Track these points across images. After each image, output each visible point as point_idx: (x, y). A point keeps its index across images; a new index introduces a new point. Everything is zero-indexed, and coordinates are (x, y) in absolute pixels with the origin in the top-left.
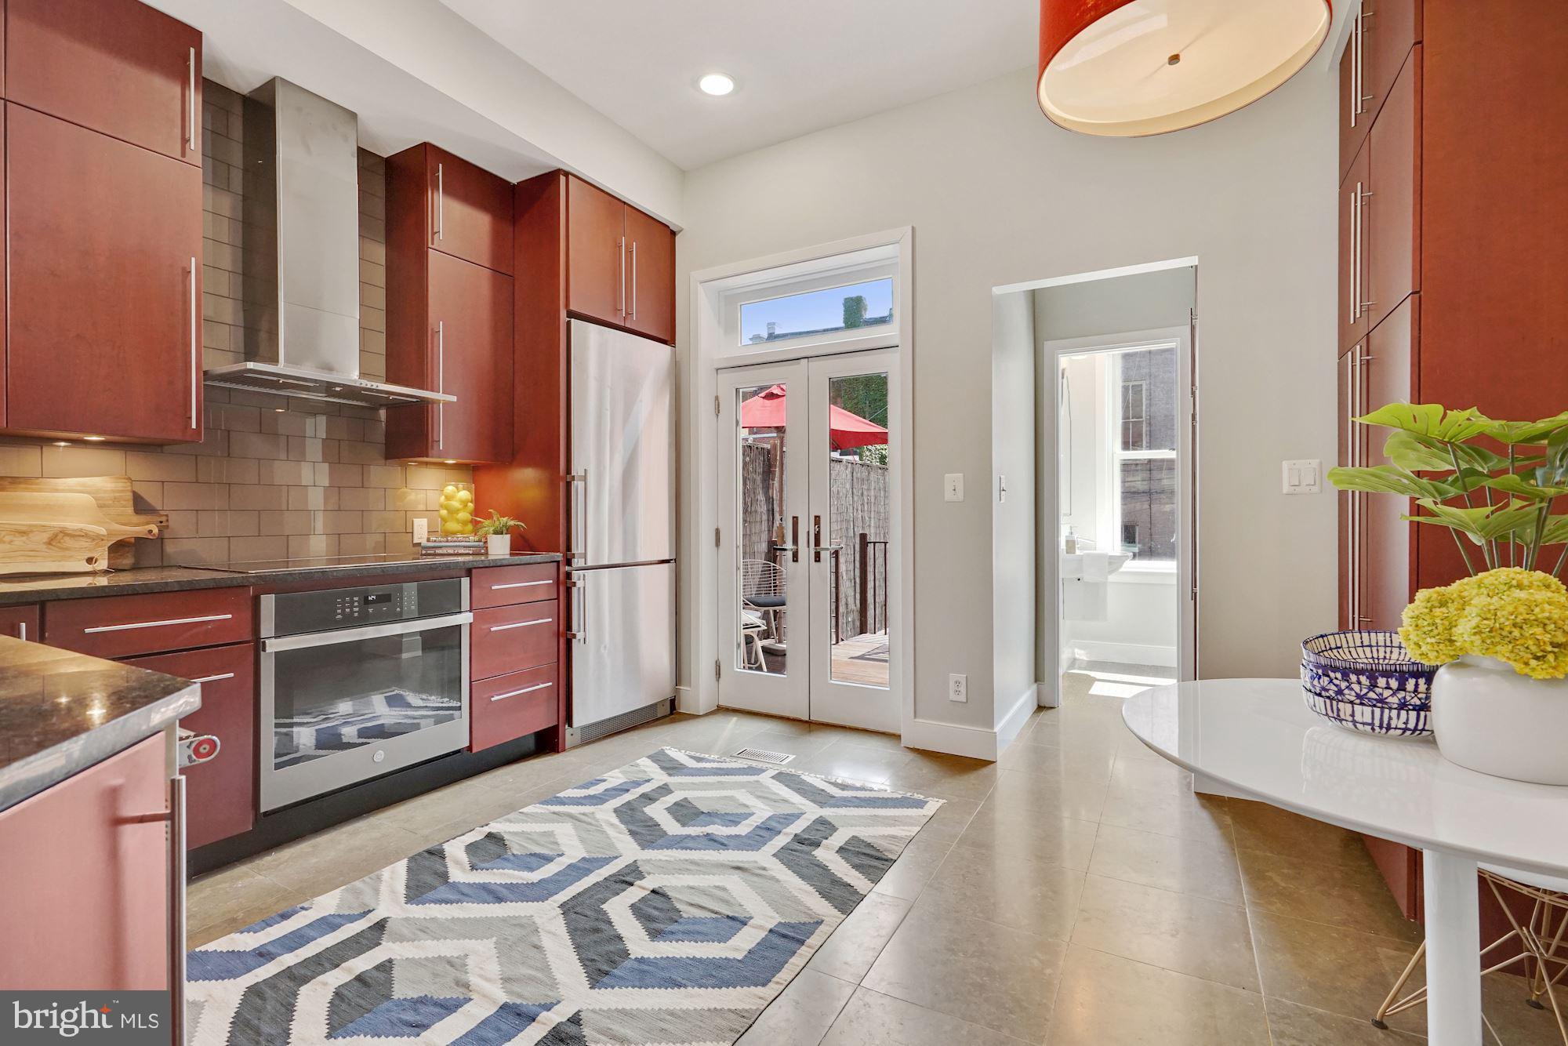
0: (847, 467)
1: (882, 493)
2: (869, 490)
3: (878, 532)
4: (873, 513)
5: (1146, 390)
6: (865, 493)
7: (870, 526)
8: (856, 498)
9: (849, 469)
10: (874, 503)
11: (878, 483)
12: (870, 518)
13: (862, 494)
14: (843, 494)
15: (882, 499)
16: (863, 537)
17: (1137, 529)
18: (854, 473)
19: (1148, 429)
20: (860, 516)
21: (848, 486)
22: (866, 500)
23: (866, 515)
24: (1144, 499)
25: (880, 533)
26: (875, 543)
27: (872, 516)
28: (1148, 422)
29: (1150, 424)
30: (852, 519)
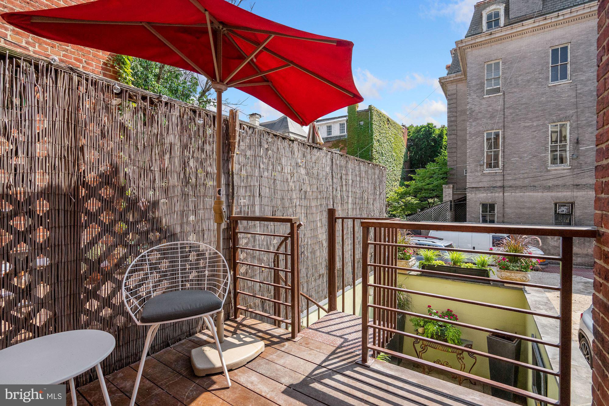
0: (327, 154)
1: (358, 179)
2: (347, 174)
3: (355, 207)
4: (350, 193)
5: (502, 134)
6: (344, 177)
7: (347, 203)
8: (335, 180)
9: (329, 156)
10: (352, 185)
11: (355, 170)
12: (348, 197)
13: (341, 178)
14: (323, 176)
15: (358, 183)
16: (331, 213)
17: (496, 206)
18: (334, 160)
19: (503, 154)
20: (339, 195)
21: (328, 169)
22: (344, 183)
23: (344, 194)
24: (500, 190)
25: (356, 208)
26: (343, 219)
27: (350, 195)
28: (503, 150)
29: (504, 152)
30: (331, 197)
